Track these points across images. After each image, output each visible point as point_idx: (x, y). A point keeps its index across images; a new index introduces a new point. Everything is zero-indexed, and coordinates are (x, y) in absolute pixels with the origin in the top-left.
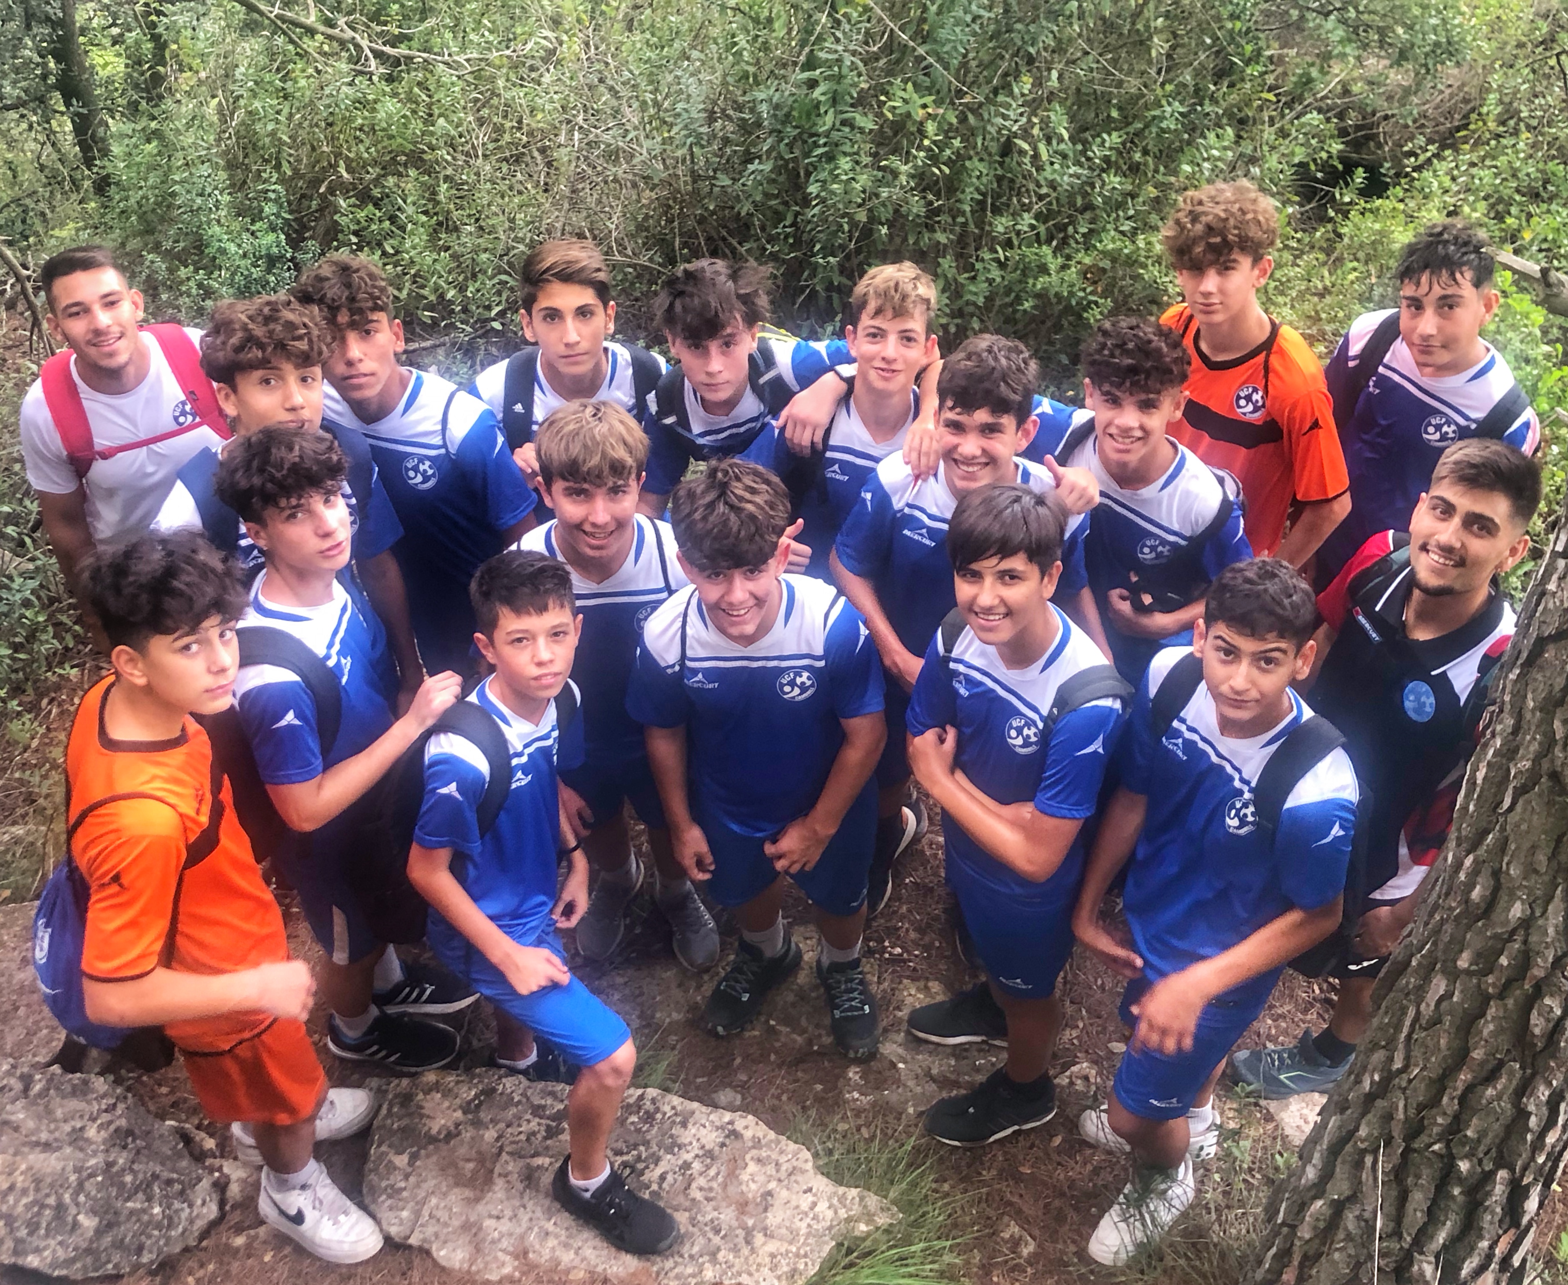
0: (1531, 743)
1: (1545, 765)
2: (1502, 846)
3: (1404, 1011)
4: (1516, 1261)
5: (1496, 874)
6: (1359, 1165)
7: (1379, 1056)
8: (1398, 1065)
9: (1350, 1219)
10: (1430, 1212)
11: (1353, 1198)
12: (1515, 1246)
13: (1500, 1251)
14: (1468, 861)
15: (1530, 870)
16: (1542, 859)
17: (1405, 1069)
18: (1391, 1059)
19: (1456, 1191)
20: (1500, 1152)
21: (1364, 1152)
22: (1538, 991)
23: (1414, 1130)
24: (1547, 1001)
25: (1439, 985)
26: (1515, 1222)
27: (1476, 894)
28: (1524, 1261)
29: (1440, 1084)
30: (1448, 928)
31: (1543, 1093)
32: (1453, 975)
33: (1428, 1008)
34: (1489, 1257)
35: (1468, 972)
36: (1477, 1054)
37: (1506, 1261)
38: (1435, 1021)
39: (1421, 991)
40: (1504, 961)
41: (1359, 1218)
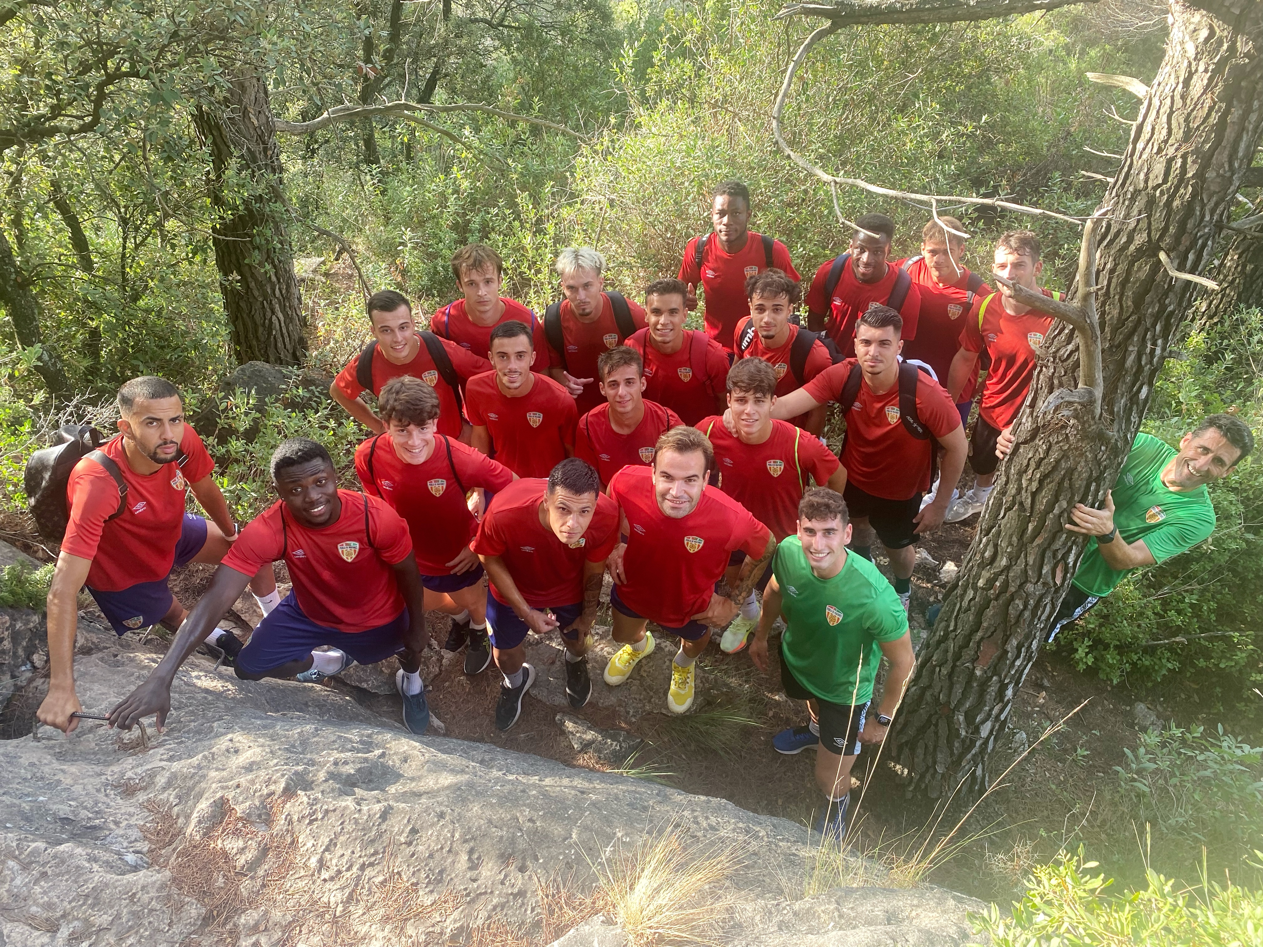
0: (1012, 489)
1: (1018, 498)
2: (999, 533)
3: (955, 604)
4: (1002, 717)
5: (996, 546)
6: (933, 672)
7: (943, 624)
8: (951, 628)
9: (928, 695)
10: (963, 693)
11: (930, 687)
12: (1002, 711)
13: (995, 712)
14: (984, 540)
15: (1010, 544)
16: (1015, 539)
17: (955, 630)
18: (948, 626)
19: (975, 685)
20: (995, 668)
21: (935, 666)
22: (1012, 598)
23: (957, 656)
24: (1017, 601)
25: (970, 593)
26: (1002, 700)
27: (987, 554)
28: (1006, 718)
29: (968, 638)
30: (975, 568)
31: (1015, 642)
32: (975, 588)
33: (965, 604)
34: (989, 715)
35: (982, 588)
36: (985, 624)
37: (998, 717)
38: (968, 609)
39: (962, 596)
40: (998, 584)
41: (932, 695)
